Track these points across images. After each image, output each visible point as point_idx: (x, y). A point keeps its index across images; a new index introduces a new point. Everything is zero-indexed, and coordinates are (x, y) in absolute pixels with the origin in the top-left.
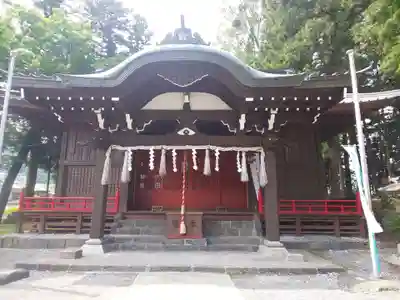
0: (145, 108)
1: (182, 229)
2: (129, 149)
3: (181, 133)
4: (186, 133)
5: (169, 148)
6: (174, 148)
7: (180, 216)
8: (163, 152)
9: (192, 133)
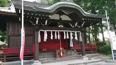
1: (62, 54)
2: (46, 31)
3: (59, 26)
4: (61, 27)
6: (58, 31)
7: (61, 51)
8: (56, 32)
9: (62, 27)
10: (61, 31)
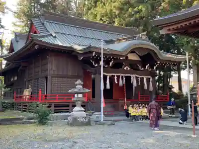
5: (123, 75)
8: (121, 77)
10: (126, 75)
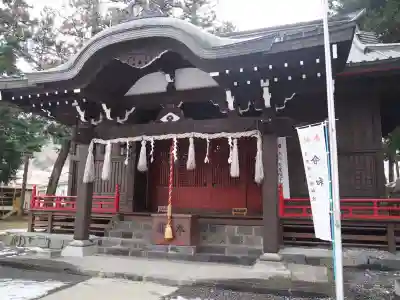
0: (128, 94)
1: (168, 233)
2: (109, 142)
3: (164, 119)
